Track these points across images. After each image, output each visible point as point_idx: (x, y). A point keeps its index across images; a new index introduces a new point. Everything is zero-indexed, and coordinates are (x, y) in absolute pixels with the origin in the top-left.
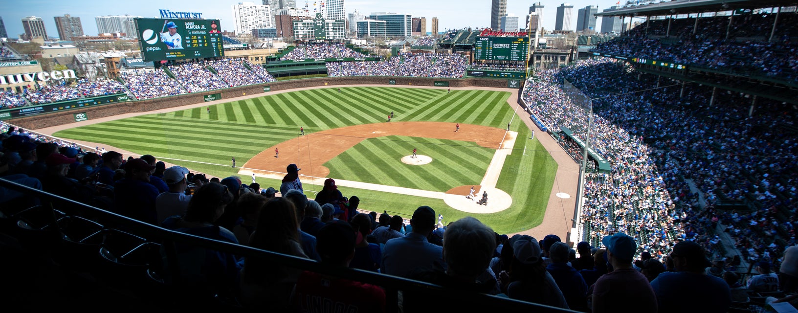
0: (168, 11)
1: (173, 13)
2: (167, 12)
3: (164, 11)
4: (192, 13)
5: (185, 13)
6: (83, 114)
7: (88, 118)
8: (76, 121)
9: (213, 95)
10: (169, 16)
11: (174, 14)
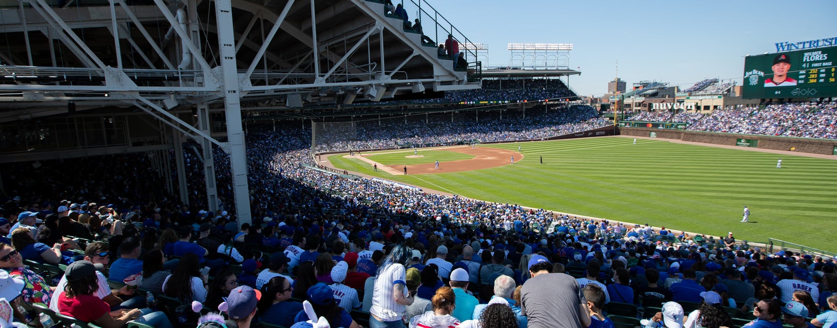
0: (787, 43)
1: (792, 44)
2: (784, 44)
3: (782, 44)
4: (824, 40)
5: (811, 42)
6: (655, 133)
7: (658, 136)
8: (650, 137)
9: (748, 141)
10: (786, 48)
11: (794, 45)
